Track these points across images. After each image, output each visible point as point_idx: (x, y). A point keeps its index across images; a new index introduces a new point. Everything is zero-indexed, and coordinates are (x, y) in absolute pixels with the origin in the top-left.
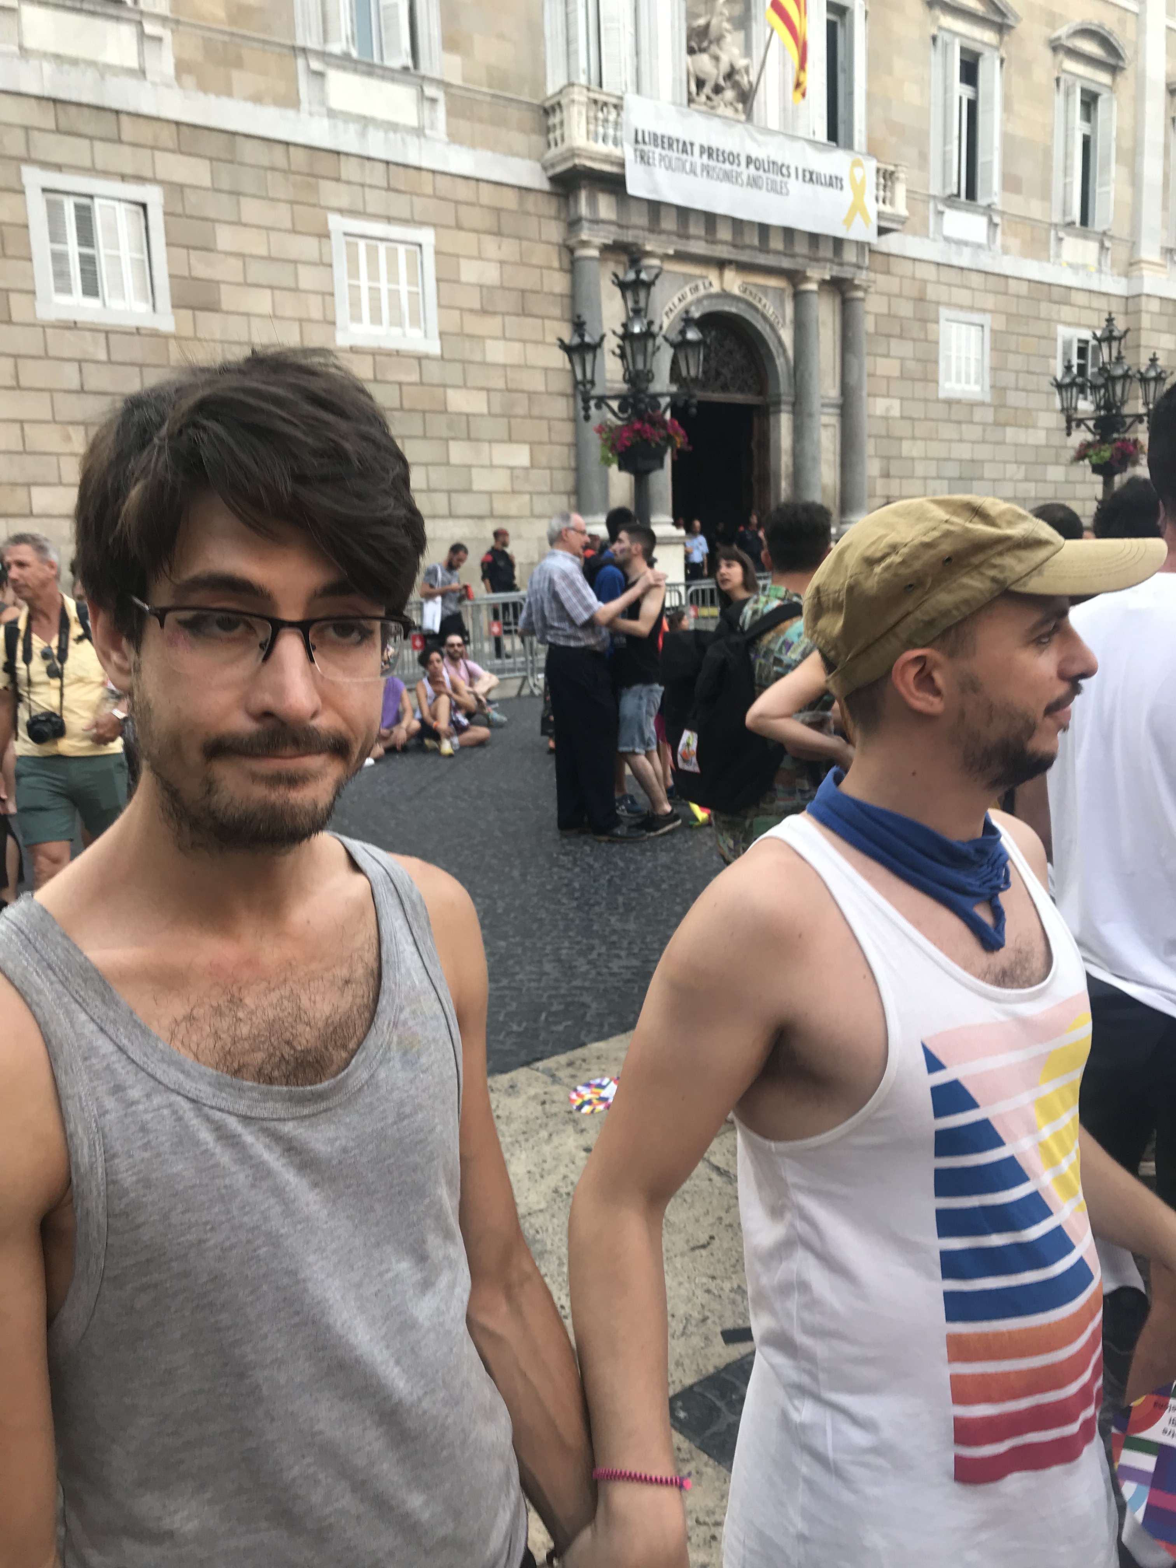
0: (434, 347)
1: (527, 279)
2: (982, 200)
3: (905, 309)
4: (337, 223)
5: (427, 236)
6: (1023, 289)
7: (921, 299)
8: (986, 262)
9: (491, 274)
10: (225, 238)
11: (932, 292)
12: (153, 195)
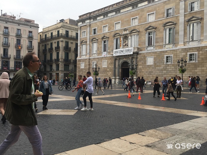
0: (107, 67)
1: (112, 62)
2: (152, 45)
3: (143, 58)
4: (103, 61)
5: (107, 60)
6: (159, 52)
7: (145, 56)
8: (153, 51)
9: (110, 62)
10: (98, 63)
11: (146, 55)
12: (96, 61)
